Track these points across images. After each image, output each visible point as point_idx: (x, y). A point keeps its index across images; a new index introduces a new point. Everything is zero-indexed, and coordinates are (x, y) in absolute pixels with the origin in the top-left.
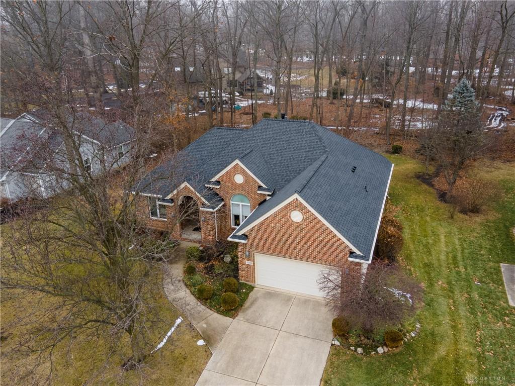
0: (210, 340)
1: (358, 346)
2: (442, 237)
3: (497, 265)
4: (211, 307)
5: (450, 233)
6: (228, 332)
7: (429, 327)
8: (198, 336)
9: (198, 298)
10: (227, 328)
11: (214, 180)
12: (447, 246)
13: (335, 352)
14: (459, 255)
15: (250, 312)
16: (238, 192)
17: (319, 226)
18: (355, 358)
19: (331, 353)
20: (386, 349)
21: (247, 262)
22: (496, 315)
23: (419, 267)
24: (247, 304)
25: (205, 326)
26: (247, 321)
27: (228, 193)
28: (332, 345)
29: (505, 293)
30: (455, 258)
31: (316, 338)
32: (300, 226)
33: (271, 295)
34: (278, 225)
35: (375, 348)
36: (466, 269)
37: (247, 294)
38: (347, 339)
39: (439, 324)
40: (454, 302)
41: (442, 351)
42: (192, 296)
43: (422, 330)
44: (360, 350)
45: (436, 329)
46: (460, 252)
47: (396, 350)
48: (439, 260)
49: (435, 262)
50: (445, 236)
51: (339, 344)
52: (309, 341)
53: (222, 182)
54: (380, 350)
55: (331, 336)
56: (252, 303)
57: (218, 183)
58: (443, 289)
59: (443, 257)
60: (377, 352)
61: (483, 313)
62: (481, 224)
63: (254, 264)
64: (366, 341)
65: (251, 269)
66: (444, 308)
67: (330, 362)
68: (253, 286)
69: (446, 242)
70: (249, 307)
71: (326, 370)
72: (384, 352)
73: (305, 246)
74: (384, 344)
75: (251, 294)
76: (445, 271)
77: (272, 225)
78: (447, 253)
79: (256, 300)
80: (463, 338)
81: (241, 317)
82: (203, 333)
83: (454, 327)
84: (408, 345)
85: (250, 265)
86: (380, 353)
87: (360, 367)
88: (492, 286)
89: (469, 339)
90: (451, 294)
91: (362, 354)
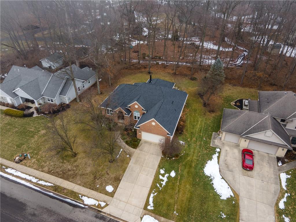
0: (130, 156)
1: (168, 157)
2: (199, 122)
3: (212, 133)
4: (130, 146)
5: (202, 120)
6: (135, 153)
7: (187, 152)
8: (127, 154)
9: (126, 143)
10: (135, 152)
11: (128, 106)
12: (200, 126)
13: (162, 159)
14: (202, 129)
15: (140, 147)
16: (136, 110)
18: (167, 160)
20: (175, 158)
21: (139, 133)
22: (205, 149)
23: (189, 133)
24: (139, 145)
25: (128, 151)
26: (140, 150)
27: (133, 110)
28: (162, 157)
29: (210, 142)
30: (201, 130)
31: (158, 155)
32: (154, 126)
33: (146, 142)
35: (172, 158)
36: (203, 134)
37: (139, 142)
38: (165, 156)
39: (190, 151)
40: (196, 145)
41: (189, 158)
43: (185, 153)
44: (168, 158)
45: (189, 153)
46: (203, 128)
47: (177, 158)
48: (196, 131)
49: (194, 132)
50: (200, 122)
52: (156, 156)
53: (131, 107)
54: (173, 158)
55: (162, 155)
56: (141, 145)
58: (194, 141)
59: (197, 130)
61: (203, 148)
62: (213, 117)
63: (141, 134)
64: (170, 156)
66: (193, 147)
67: (161, 161)
68: (141, 140)
69: (200, 124)
70: (140, 146)
71: (159, 163)
74: (174, 157)
75: (140, 142)
76: (197, 135)
77: (147, 125)
78: (199, 128)
79: (142, 144)
80: (195, 155)
81: (138, 149)
83: (194, 152)
84: (181, 157)
87: (168, 162)
88: (208, 140)
89: (196, 155)
90: (196, 142)
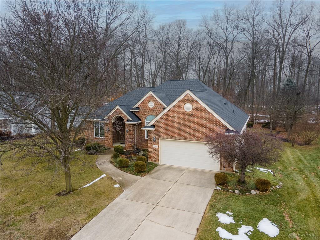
0: (124, 185)
1: (235, 189)
4: (127, 171)
5: (293, 151)
6: (137, 182)
7: (289, 185)
8: (115, 183)
9: (119, 168)
10: (137, 180)
11: (135, 107)
13: (218, 193)
15: (154, 175)
16: (150, 113)
17: (204, 112)
18: (234, 196)
19: (214, 193)
20: (258, 192)
21: (154, 146)
24: (152, 171)
25: (121, 179)
26: (152, 178)
27: (144, 115)
28: (215, 189)
30: (300, 160)
31: (203, 186)
32: (191, 114)
34: (175, 115)
35: (249, 191)
36: (310, 164)
38: (226, 186)
39: (297, 184)
40: (306, 176)
41: (303, 196)
42: (115, 167)
43: (285, 186)
44: (237, 191)
45: (295, 186)
46: (303, 158)
47: (266, 194)
51: (220, 189)
53: (140, 108)
54: (253, 192)
55: (214, 185)
56: (156, 171)
57: (138, 108)
58: (295, 170)
60: (251, 193)
63: (159, 147)
64: (241, 188)
65: (157, 151)
67: (214, 197)
68: (157, 164)
72: (256, 194)
73: (194, 129)
74: (256, 189)
76: (295, 164)
77: (172, 116)
79: (159, 170)
81: (148, 176)
82: (119, 182)
83: (309, 186)
84: (274, 191)
85: (155, 148)
86: (253, 194)
87: (238, 200)
90: (302, 173)
91: (239, 194)
